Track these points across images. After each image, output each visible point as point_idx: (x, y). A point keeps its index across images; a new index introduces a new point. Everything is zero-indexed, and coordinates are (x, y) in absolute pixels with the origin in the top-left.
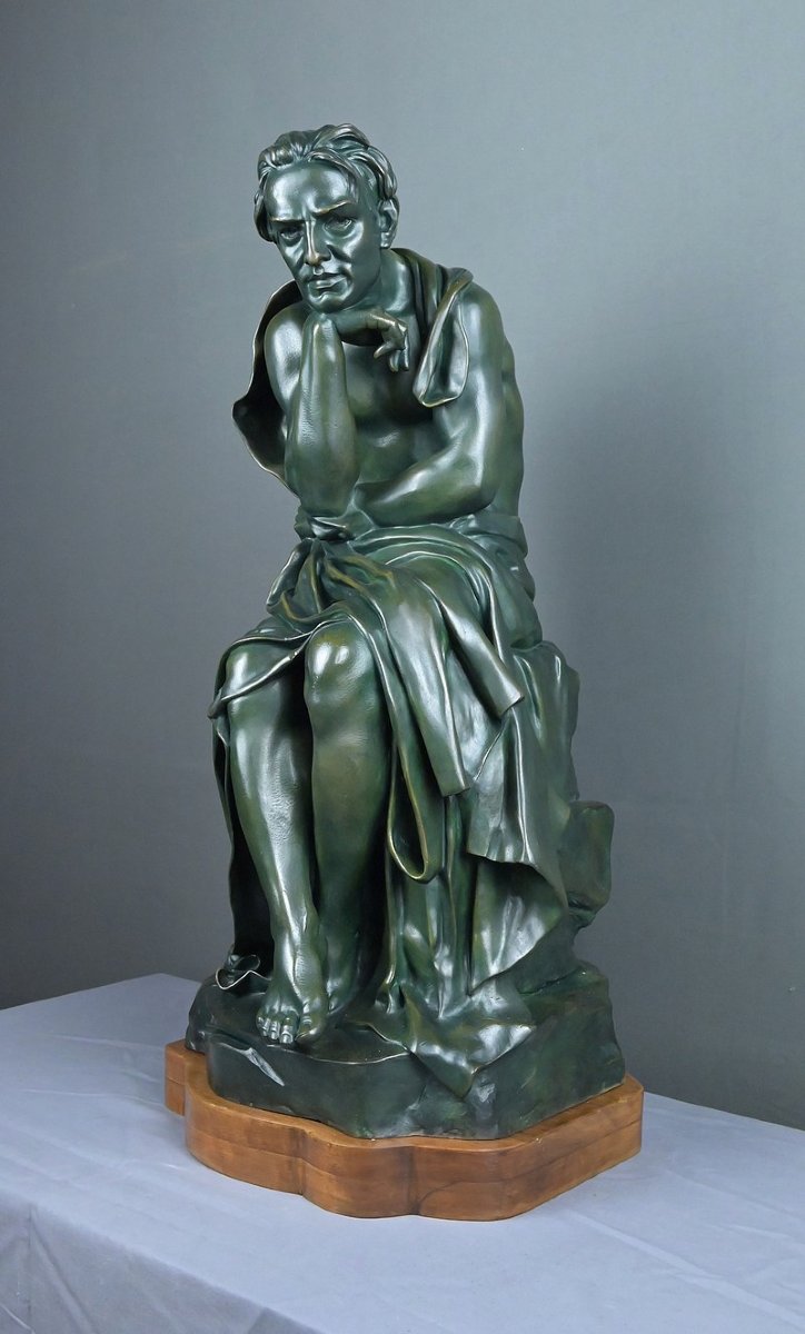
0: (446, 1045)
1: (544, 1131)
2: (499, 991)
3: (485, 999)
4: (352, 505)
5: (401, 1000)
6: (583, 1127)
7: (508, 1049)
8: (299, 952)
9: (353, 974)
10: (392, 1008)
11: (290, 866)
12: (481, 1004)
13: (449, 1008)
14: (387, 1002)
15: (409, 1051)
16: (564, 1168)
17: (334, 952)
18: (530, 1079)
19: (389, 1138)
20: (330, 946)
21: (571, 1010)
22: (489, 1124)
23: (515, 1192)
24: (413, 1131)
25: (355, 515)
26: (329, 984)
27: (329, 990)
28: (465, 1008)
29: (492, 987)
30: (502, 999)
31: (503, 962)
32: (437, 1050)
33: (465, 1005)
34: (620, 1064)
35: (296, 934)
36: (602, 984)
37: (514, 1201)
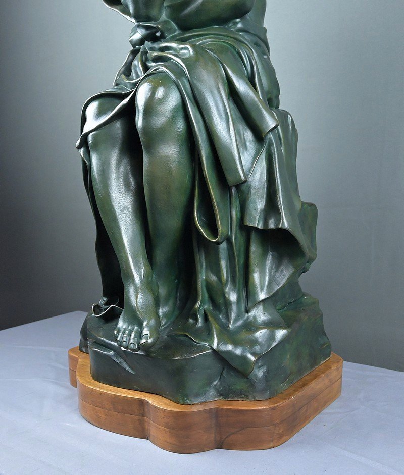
0: (236, 344)
1: (296, 391)
2: (265, 309)
3: (256, 314)
4: (164, 16)
5: (206, 318)
6: (315, 386)
7: (275, 344)
8: (140, 291)
9: (175, 304)
10: (200, 323)
11: (132, 238)
12: (255, 317)
13: (236, 321)
14: (196, 320)
15: (212, 348)
16: (306, 411)
17: (162, 291)
18: (288, 362)
19: (202, 403)
20: (160, 287)
21: (304, 317)
22: (263, 391)
23: (281, 431)
24: (216, 397)
25: (165, 22)
26: (160, 311)
27: (161, 314)
28: (245, 321)
29: (261, 307)
30: (266, 314)
31: (268, 292)
32: (230, 347)
33: (245, 318)
34: (329, 347)
35: (137, 279)
36: (315, 303)
37: (281, 436)
